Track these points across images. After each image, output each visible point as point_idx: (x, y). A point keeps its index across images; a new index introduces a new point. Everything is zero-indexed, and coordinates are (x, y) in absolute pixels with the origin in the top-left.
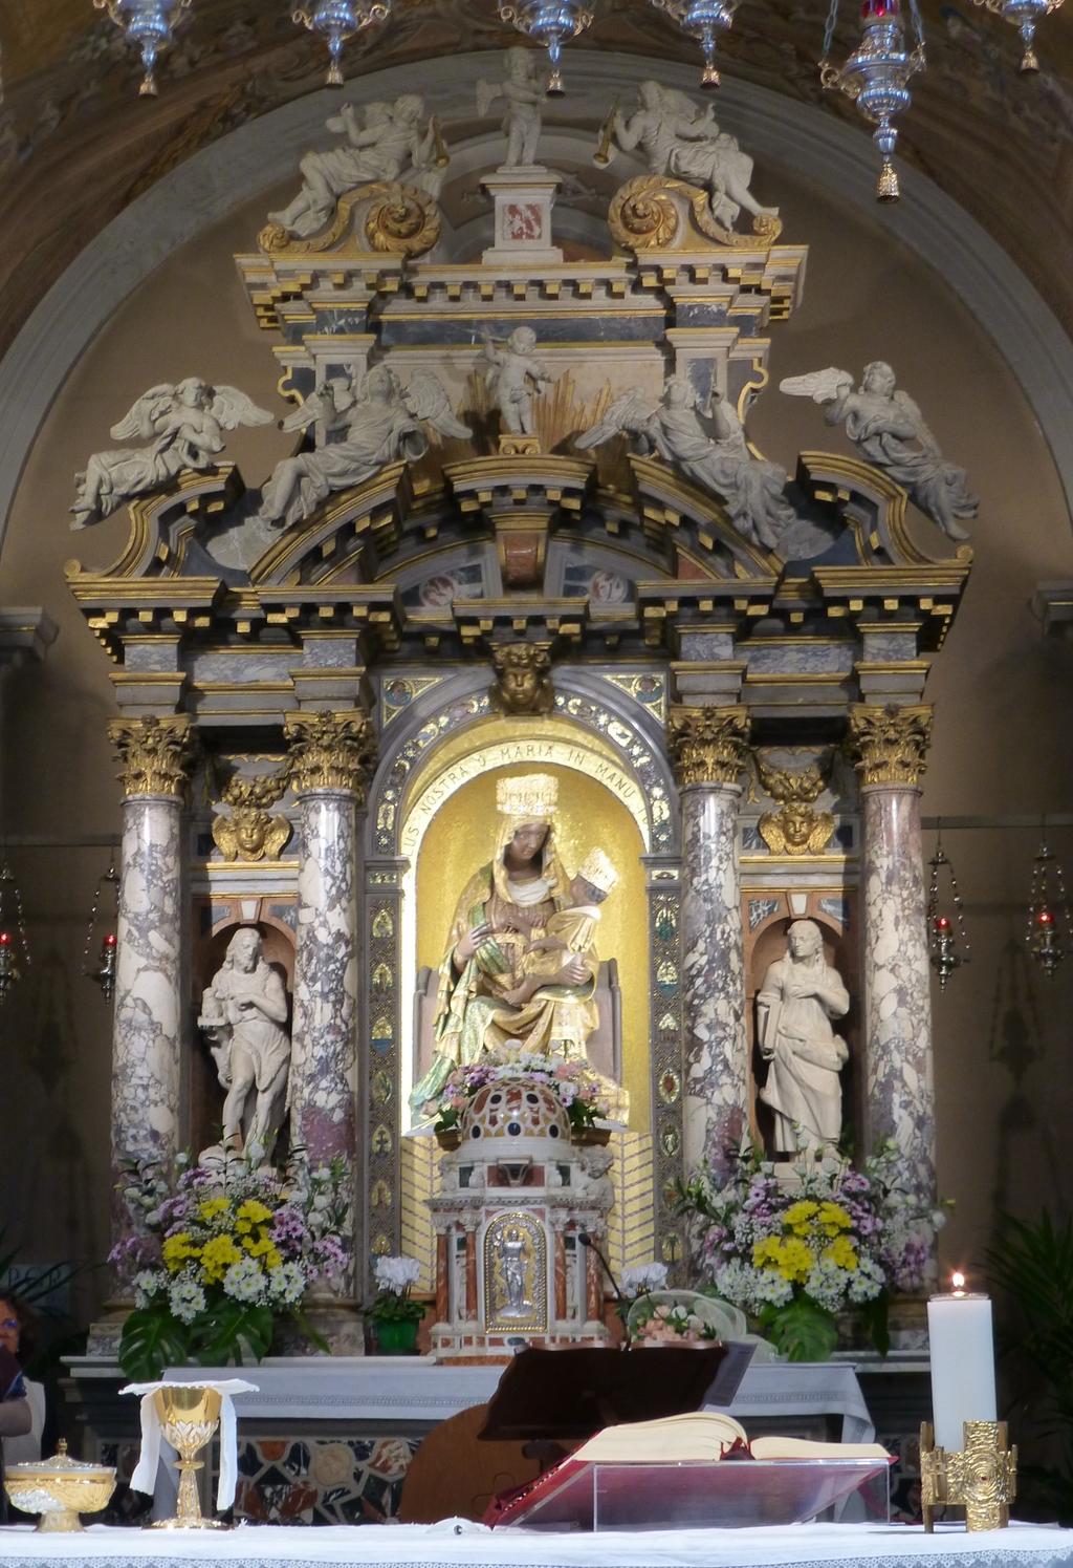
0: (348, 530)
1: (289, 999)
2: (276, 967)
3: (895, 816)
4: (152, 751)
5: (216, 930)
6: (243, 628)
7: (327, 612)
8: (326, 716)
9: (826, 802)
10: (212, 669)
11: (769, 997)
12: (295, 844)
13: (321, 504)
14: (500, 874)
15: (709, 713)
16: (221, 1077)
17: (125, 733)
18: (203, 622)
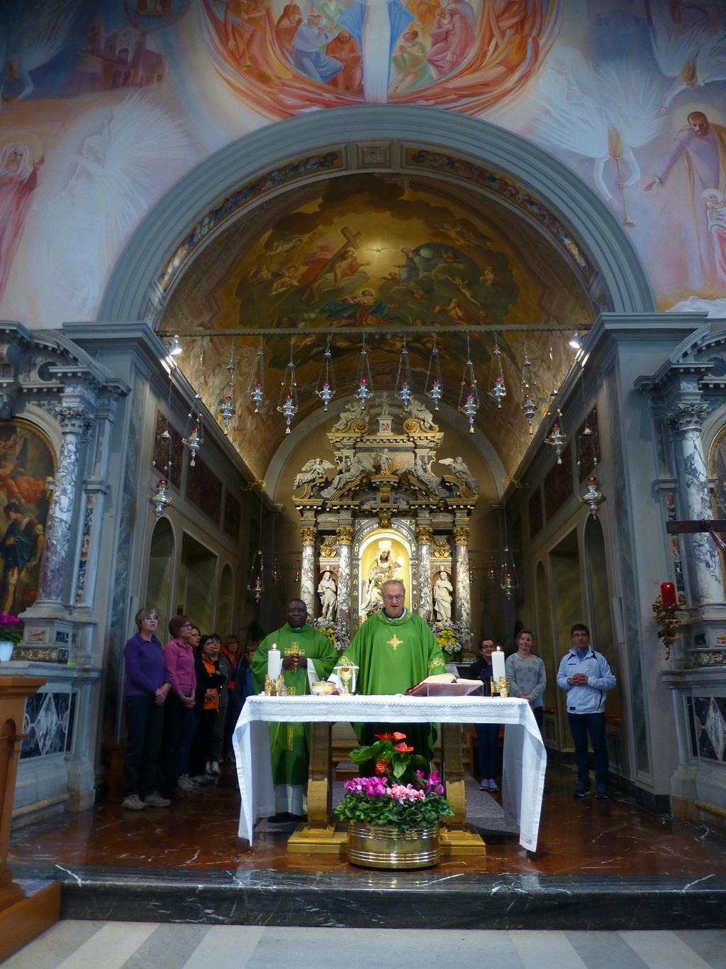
0: (350, 490)
1: (337, 587)
2: (333, 580)
3: (463, 550)
4: (309, 535)
5: (321, 572)
6: (328, 510)
7: (345, 507)
8: (345, 528)
9: (448, 547)
10: (321, 518)
11: (436, 588)
12: (338, 555)
13: (344, 485)
14: (379, 561)
15: (424, 528)
16: (322, 603)
17: (304, 531)
18: (319, 508)
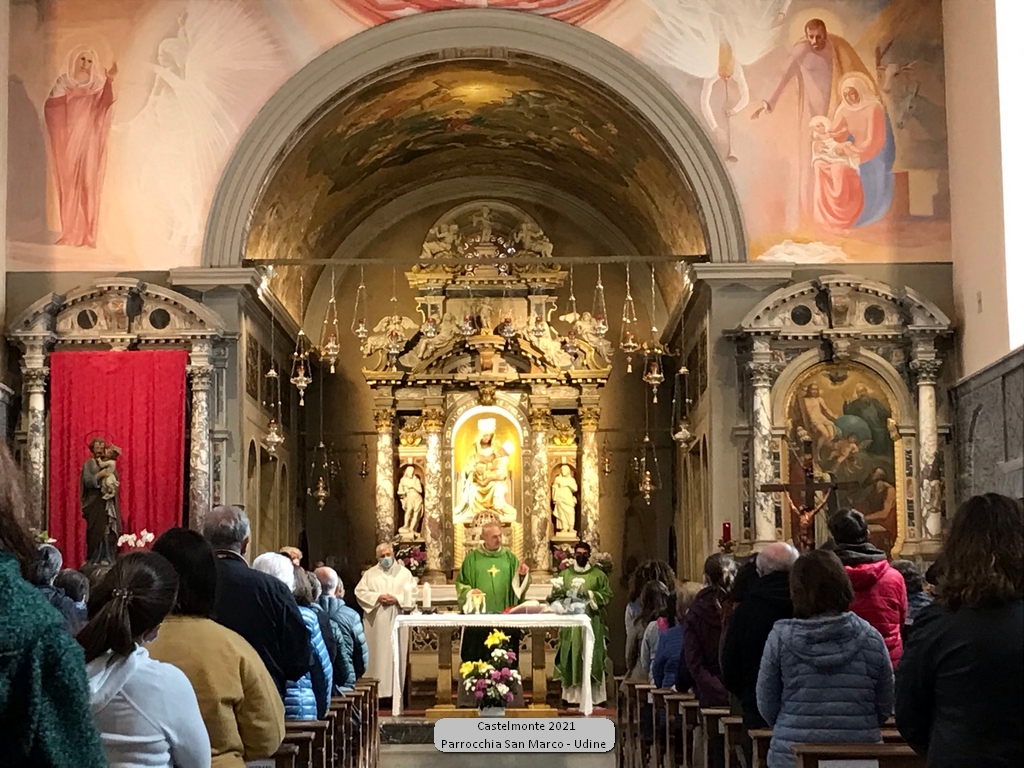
0: (440, 358)
2: (418, 477)
3: (590, 438)
4: (385, 419)
6: (410, 384)
8: (434, 410)
10: (401, 394)
11: (555, 486)
12: (423, 442)
13: (433, 352)
14: (479, 446)
15: (539, 410)
16: (403, 507)
17: (378, 414)
18: (399, 383)
